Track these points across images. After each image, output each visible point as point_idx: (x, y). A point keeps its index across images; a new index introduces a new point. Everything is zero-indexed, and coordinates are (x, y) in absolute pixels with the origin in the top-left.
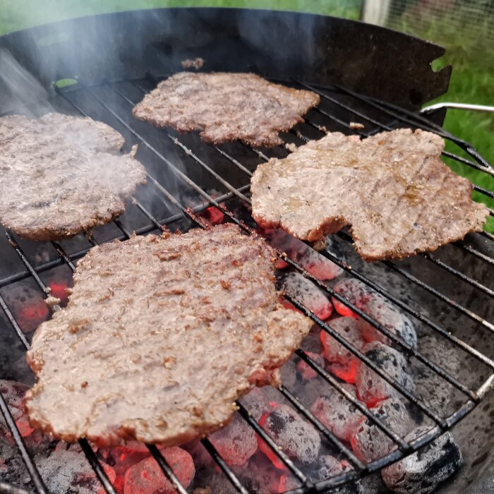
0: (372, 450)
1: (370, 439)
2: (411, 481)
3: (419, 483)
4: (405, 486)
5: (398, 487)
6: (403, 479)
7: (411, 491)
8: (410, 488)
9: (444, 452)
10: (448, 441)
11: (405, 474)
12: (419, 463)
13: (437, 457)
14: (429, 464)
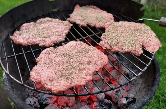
0: (116, 99)
1: (116, 96)
2: (124, 105)
3: (126, 106)
4: (122, 107)
5: (121, 107)
6: (122, 105)
7: (124, 108)
8: (124, 107)
9: (132, 100)
10: (134, 97)
11: (122, 104)
12: (126, 102)
13: (131, 101)
14: (128, 102)
